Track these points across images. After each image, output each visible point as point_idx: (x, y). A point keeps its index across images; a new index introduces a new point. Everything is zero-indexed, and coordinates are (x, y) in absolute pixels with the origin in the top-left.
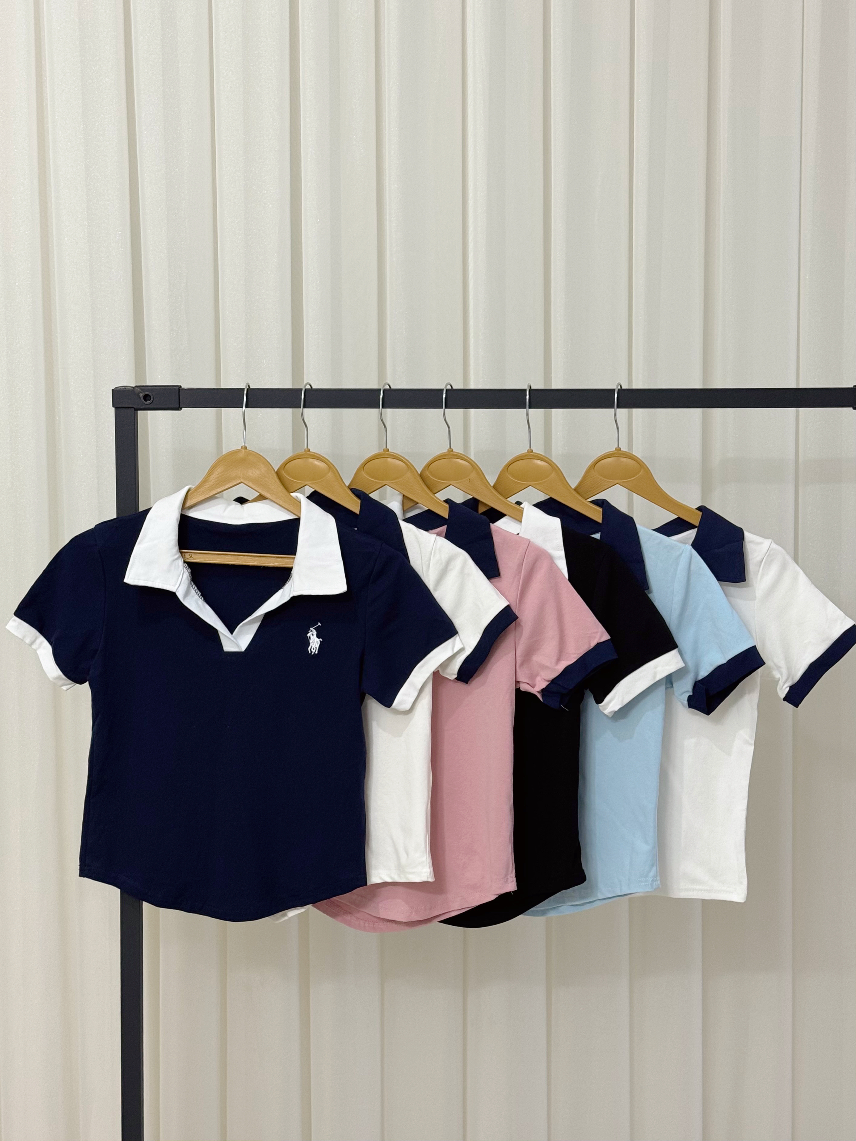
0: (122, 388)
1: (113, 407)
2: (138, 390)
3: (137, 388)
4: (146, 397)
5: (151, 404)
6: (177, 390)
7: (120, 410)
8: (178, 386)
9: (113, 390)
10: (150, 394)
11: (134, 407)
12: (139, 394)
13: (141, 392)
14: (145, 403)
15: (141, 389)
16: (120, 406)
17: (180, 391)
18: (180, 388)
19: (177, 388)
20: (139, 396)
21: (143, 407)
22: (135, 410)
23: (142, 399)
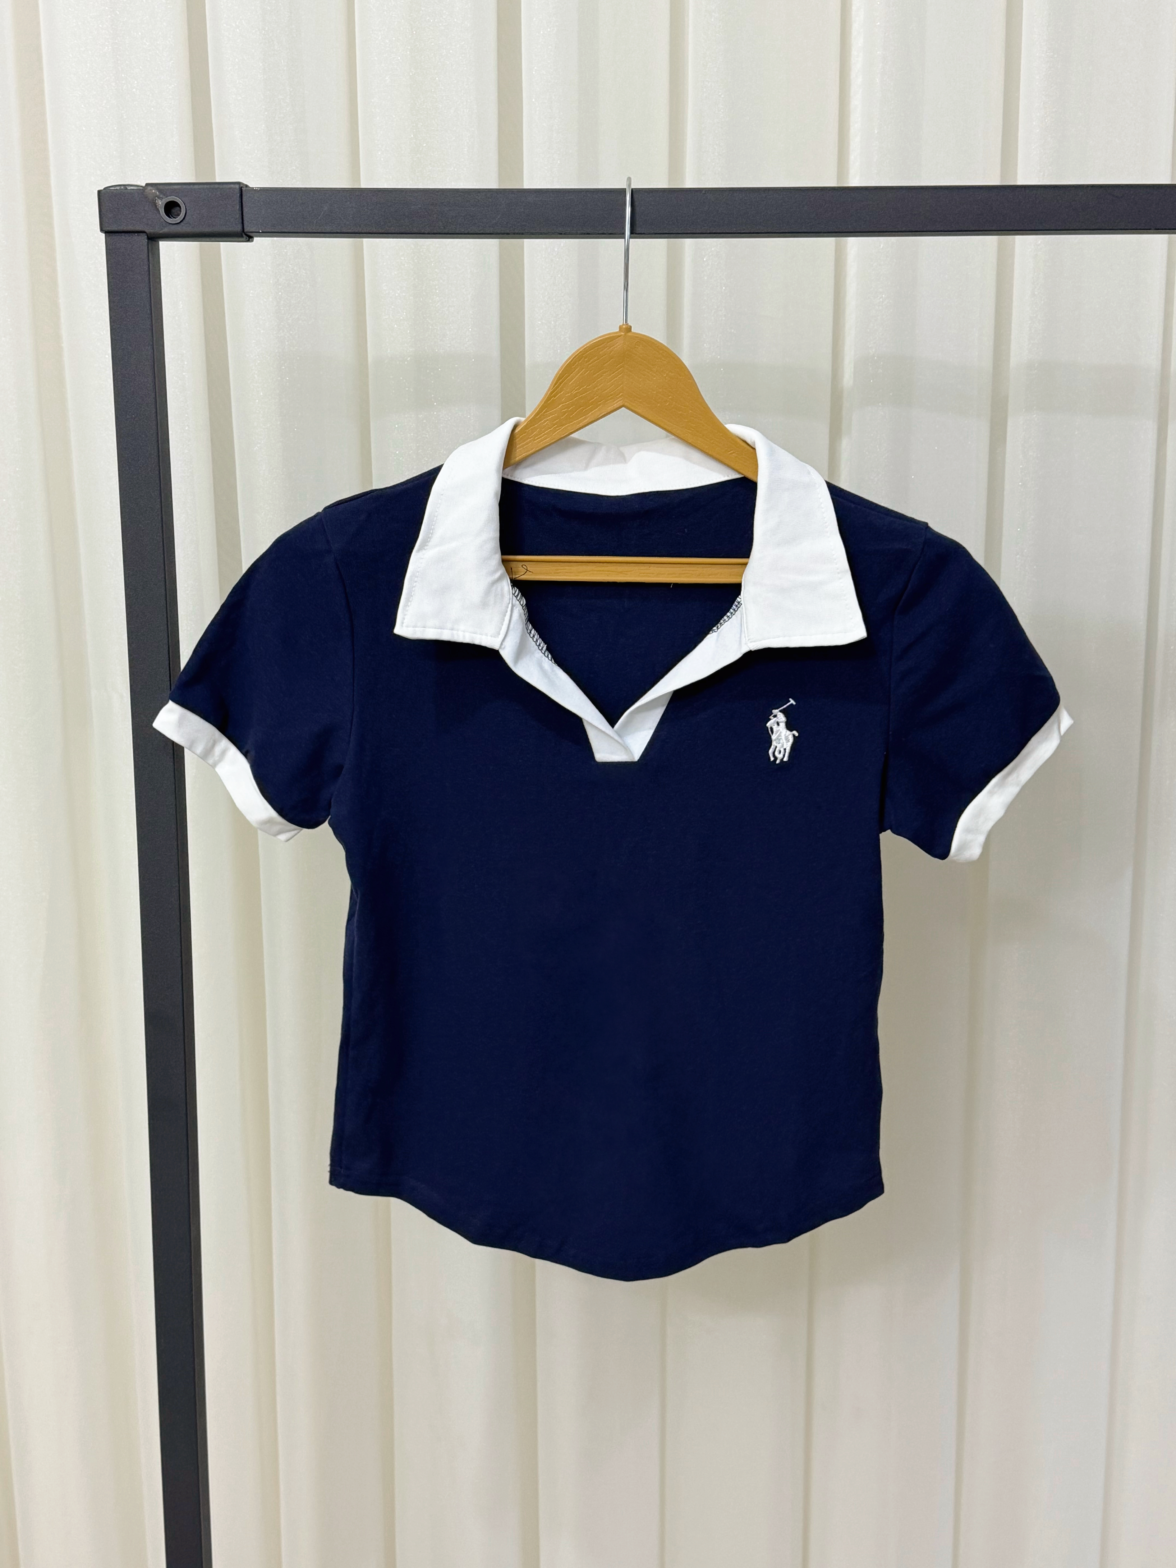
0: (118, 188)
1: (102, 230)
2: (153, 193)
3: (149, 188)
4: (171, 208)
5: (182, 224)
6: (238, 191)
7: (116, 237)
8: (239, 183)
9: (99, 192)
10: (177, 202)
11: (150, 231)
12: (155, 201)
13: (158, 199)
14: (169, 220)
15: (160, 191)
16: (115, 228)
17: (245, 193)
18: (245, 189)
19: (237, 186)
20: (155, 205)
21: (166, 230)
22: (154, 239)
23: (162, 211)
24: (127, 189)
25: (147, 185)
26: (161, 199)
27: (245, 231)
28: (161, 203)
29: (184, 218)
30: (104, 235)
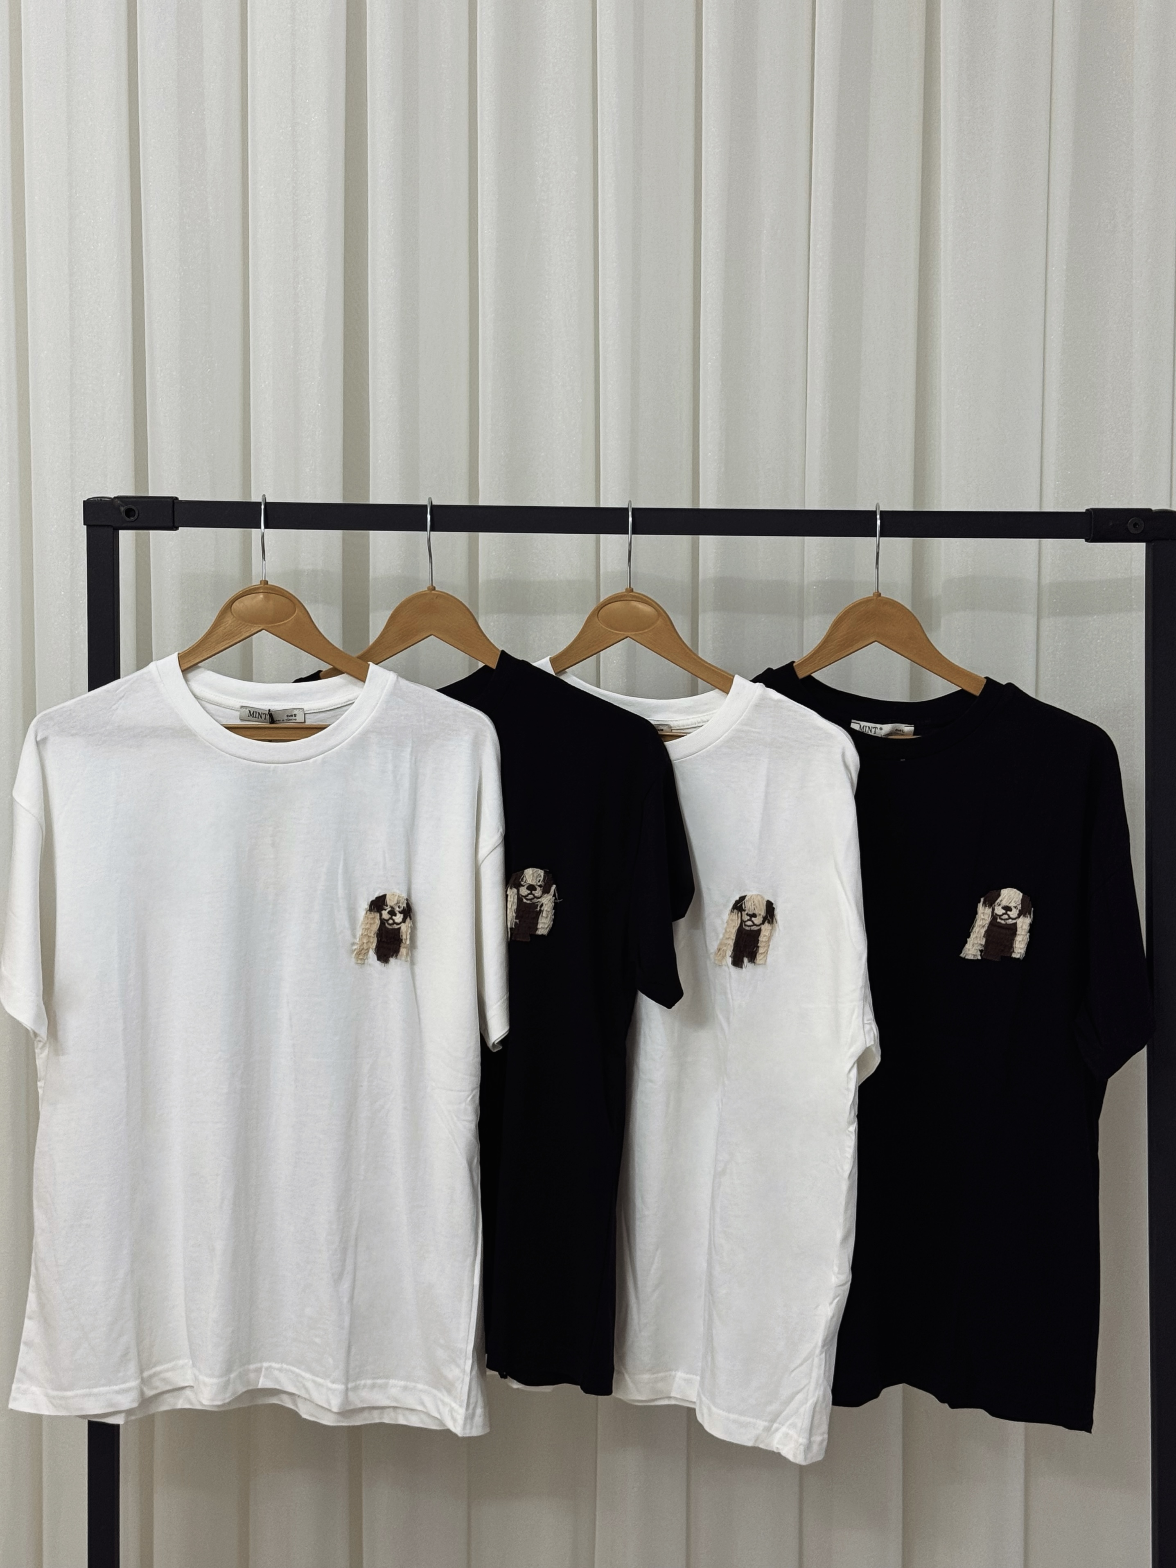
0: (97, 499)
1: (84, 524)
2: (119, 502)
3: (117, 499)
4: (129, 512)
5: (136, 521)
6: (171, 503)
7: (92, 528)
8: (172, 497)
9: (84, 502)
10: (133, 507)
11: (114, 524)
12: (120, 506)
14: (129, 520)
15: (122, 501)
16: (94, 523)
17: (176, 504)
18: (175, 501)
19: (171, 500)
20: (120, 510)
21: (124, 525)
22: (116, 530)
23: (124, 514)
24: (101, 500)
25: (115, 498)
26: (123, 506)
27: (176, 525)
28: (122, 509)
29: (137, 518)
30: (85, 527)
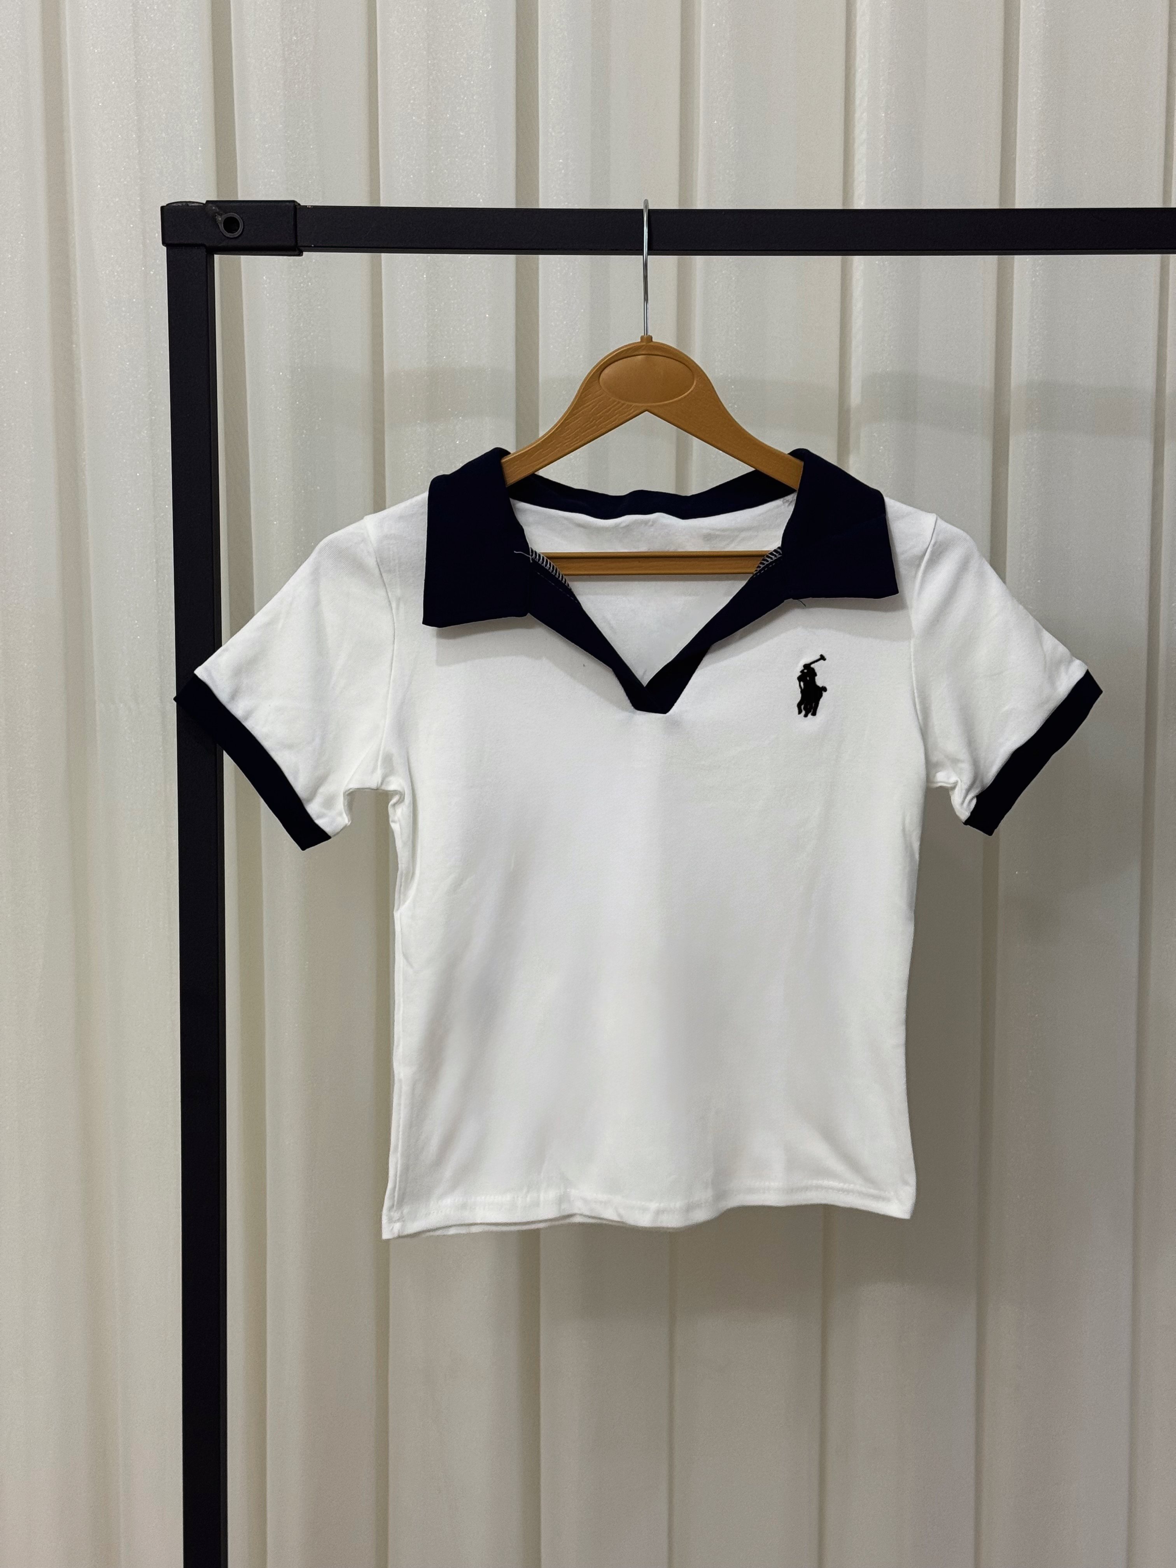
0: (180, 205)
1: (164, 243)
2: (214, 208)
3: (210, 205)
4: (230, 225)
5: (240, 238)
6: (291, 209)
7: (177, 251)
8: (292, 201)
9: (162, 208)
10: (237, 216)
11: (207, 245)
12: (216, 216)
13: (219, 214)
14: (229, 235)
15: (219, 208)
16: (177, 242)
17: (298, 211)
18: (298, 207)
19: (292, 204)
20: (215, 221)
21: (221, 245)
22: (209, 253)
23: (221, 226)
24: (188, 205)
25: (208, 202)
26: (221, 215)
27: (300, 247)
28: (221, 220)
29: (242, 232)
30: (165, 247)
